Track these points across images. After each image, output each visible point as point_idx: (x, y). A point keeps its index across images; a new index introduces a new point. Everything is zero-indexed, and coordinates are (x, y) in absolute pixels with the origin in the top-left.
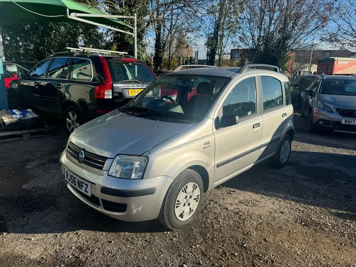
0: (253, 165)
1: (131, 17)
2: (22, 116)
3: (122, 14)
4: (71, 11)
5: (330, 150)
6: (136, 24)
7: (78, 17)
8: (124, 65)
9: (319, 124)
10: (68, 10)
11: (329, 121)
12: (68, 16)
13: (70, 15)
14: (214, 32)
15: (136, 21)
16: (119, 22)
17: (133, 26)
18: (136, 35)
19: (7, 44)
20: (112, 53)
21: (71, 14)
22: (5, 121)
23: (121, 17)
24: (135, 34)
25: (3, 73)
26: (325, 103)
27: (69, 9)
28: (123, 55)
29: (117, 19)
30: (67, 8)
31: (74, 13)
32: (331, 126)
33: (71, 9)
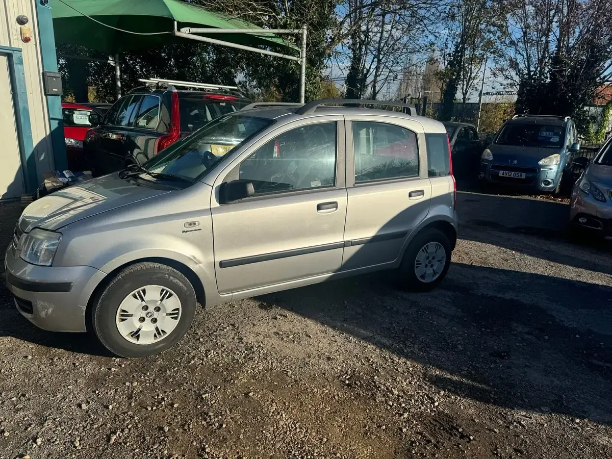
0: (331, 277)
1: (296, 31)
2: (70, 180)
3: (285, 26)
4: (182, 25)
5: (569, 273)
6: (305, 41)
7: (193, 34)
8: (233, 107)
9: (579, 222)
10: (176, 23)
11: (597, 217)
12: (176, 33)
13: (179, 30)
14: (453, 51)
15: (305, 37)
16: (274, 40)
17: (300, 46)
18: (304, 60)
19: (125, 79)
20: (219, 88)
21: (181, 29)
22: (47, 185)
23: (282, 31)
24: (302, 58)
25: (62, 118)
26: (594, 183)
27: (178, 23)
28: (228, 90)
29: (274, 35)
30: (175, 20)
31: (187, 28)
32: (599, 228)
33: (182, 21)
